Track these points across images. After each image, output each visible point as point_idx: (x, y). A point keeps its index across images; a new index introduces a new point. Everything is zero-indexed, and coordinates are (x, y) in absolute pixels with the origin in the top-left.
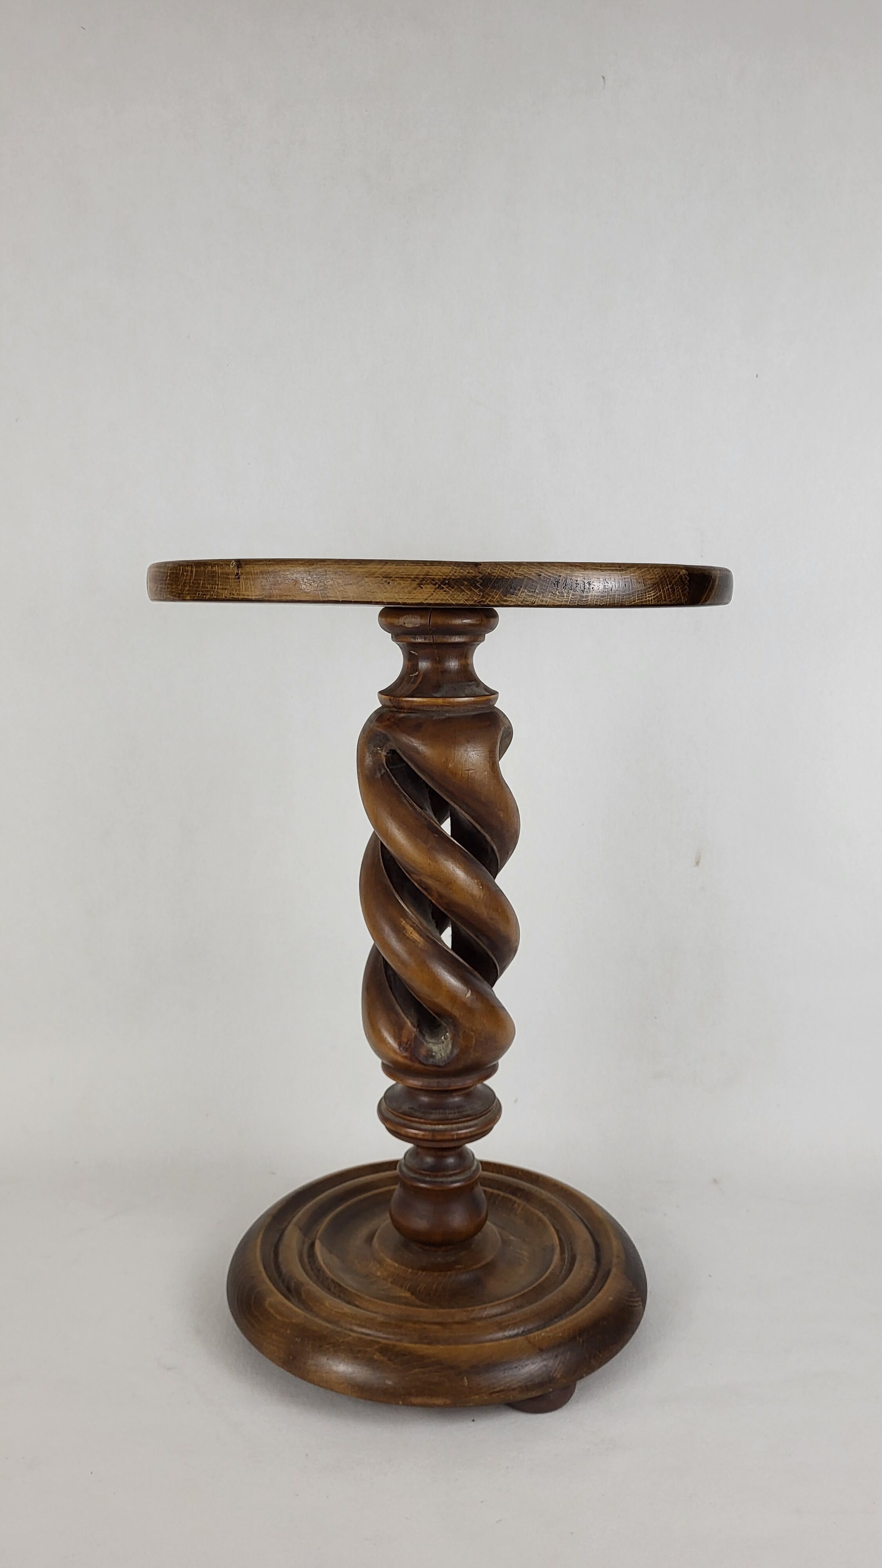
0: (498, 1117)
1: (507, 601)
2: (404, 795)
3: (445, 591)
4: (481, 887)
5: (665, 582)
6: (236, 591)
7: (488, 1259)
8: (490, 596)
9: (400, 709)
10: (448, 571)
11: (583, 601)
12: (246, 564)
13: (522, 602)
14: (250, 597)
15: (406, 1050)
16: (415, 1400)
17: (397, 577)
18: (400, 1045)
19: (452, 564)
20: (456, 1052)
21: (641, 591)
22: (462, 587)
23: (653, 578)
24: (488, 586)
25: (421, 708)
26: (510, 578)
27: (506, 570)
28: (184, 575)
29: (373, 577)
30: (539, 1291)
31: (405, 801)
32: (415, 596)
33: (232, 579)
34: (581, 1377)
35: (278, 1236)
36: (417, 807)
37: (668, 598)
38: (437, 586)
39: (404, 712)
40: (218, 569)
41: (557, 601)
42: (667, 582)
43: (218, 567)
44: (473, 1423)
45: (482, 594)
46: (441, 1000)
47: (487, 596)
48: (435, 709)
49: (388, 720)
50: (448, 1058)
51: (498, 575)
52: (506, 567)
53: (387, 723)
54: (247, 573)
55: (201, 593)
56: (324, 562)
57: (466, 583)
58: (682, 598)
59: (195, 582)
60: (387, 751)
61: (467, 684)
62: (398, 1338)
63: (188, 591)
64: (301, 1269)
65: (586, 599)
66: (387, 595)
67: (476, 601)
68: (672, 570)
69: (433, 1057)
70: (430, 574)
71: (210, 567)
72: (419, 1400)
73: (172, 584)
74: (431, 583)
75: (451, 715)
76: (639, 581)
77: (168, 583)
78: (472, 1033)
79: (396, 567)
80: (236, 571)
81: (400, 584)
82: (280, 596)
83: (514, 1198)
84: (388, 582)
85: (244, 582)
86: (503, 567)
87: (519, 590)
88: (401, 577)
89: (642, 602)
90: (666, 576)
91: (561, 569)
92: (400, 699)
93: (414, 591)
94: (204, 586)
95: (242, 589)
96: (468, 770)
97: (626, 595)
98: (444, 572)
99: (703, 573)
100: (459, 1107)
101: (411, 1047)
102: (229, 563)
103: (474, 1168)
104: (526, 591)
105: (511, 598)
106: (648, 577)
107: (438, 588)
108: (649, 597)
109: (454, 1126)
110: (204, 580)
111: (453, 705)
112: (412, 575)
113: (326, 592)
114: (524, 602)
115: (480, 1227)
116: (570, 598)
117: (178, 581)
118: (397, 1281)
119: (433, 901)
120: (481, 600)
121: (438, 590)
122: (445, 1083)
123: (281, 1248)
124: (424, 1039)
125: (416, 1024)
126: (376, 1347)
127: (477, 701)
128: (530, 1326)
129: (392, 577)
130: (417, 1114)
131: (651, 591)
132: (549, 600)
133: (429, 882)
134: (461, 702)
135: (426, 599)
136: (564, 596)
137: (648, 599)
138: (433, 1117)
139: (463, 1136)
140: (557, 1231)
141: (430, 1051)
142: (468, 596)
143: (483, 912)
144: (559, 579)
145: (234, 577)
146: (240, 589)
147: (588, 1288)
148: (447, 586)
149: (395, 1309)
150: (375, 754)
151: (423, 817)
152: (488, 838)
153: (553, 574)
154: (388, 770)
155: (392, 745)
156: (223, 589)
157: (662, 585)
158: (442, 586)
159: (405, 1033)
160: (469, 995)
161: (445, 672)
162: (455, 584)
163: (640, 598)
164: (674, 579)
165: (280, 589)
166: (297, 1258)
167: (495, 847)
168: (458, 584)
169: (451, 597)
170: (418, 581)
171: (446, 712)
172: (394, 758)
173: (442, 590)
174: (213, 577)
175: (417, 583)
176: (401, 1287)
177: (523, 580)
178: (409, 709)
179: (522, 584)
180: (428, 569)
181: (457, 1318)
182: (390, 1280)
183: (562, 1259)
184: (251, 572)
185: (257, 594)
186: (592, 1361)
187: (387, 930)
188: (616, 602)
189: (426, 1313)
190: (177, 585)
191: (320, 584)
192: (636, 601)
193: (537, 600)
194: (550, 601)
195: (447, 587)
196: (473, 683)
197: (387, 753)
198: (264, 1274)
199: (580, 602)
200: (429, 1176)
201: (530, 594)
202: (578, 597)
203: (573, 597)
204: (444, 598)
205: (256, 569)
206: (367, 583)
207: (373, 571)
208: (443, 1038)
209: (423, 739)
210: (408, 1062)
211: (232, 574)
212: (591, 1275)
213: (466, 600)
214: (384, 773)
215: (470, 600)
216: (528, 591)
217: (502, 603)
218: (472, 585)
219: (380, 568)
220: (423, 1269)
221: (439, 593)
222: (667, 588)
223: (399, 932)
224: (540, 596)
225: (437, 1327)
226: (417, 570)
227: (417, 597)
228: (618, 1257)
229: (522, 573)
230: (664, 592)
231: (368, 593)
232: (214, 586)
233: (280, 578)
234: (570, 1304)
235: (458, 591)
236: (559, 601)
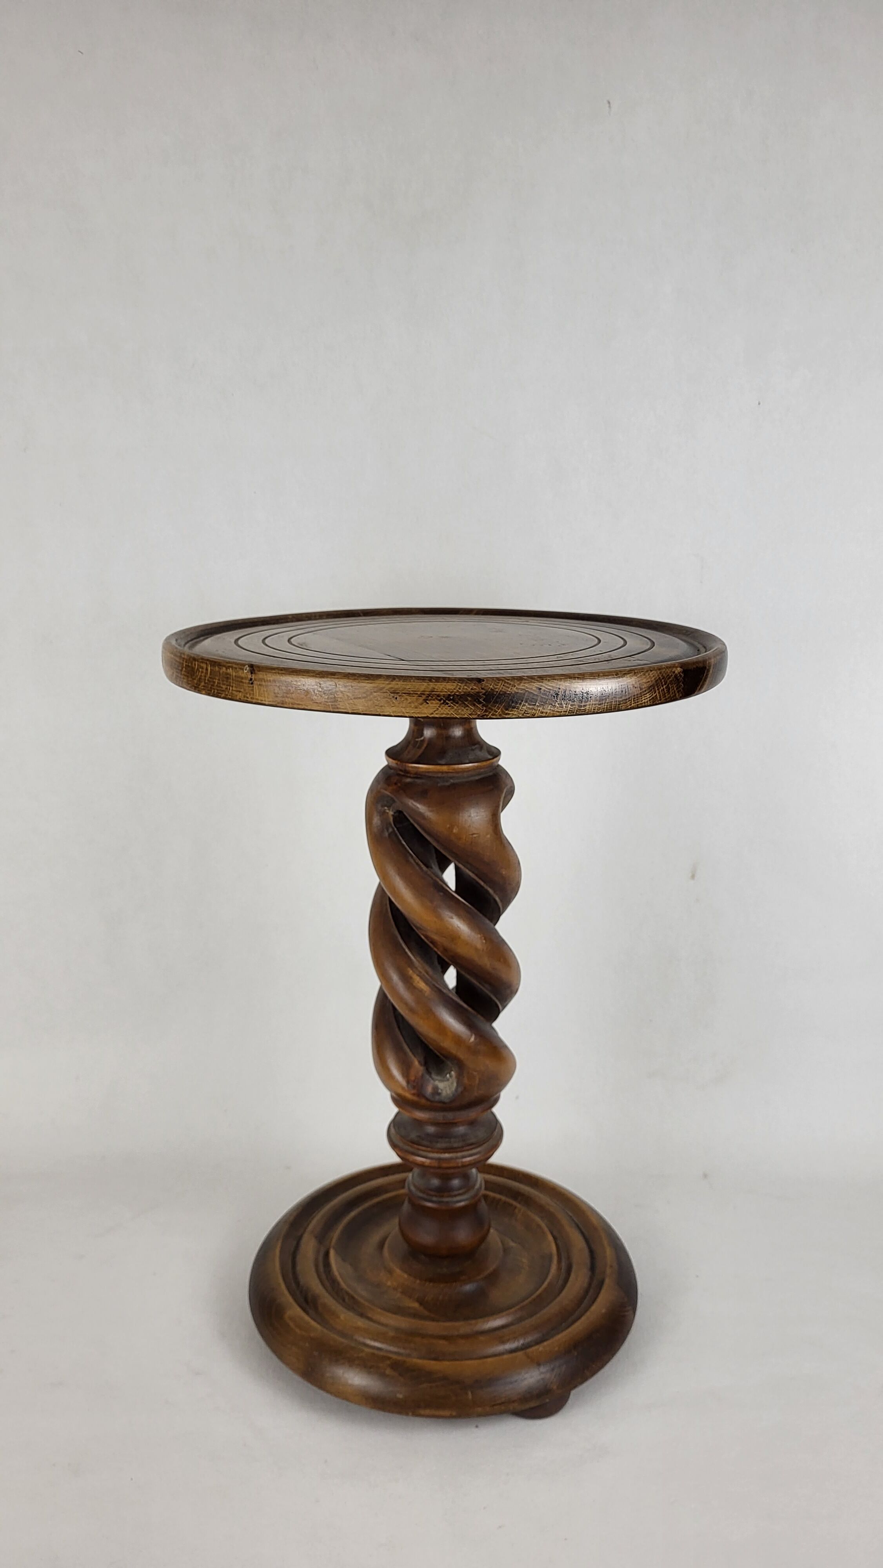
0: (500, 1142)
1: (509, 714)
2: (410, 854)
3: (449, 706)
4: (484, 941)
5: (660, 683)
6: (250, 695)
7: (491, 1269)
8: (492, 710)
9: (406, 773)
10: (452, 687)
11: (581, 710)
12: (259, 671)
13: (523, 715)
14: (264, 702)
15: (414, 1087)
16: (422, 1412)
17: (404, 693)
18: (408, 1082)
19: (456, 680)
20: (460, 1090)
21: (637, 695)
22: (466, 703)
23: (649, 682)
24: (491, 702)
25: (427, 774)
26: (512, 693)
27: (508, 686)
28: (199, 671)
29: (381, 692)
30: (540, 1302)
31: (412, 861)
32: (422, 711)
33: (246, 683)
34: (575, 1387)
35: (295, 1243)
36: (423, 866)
37: (664, 697)
38: (442, 701)
39: (410, 777)
40: (233, 672)
41: (557, 711)
42: (662, 683)
43: (232, 669)
44: (477, 1429)
45: (485, 708)
46: (447, 1044)
47: (490, 710)
48: (440, 775)
49: (396, 784)
50: (453, 1095)
51: (501, 691)
52: (508, 683)
53: (395, 787)
54: (261, 680)
55: (216, 691)
56: (334, 675)
57: (469, 699)
58: (677, 694)
59: (210, 680)
60: (394, 811)
61: (470, 748)
62: (408, 1351)
63: (204, 686)
64: (317, 1281)
65: (584, 708)
66: (394, 709)
67: (479, 715)
68: (667, 670)
69: (439, 1094)
70: (435, 690)
71: (224, 668)
72: (428, 1412)
73: (188, 676)
74: (437, 699)
75: (456, 781)
76: (635, 686)
77: (184, 674)
78: (475, 1073)
79: (403, 683)
80: (250, 676)
81: (407, 699)
82: (292, 704)
83: (514, 1203)
84: (395, 697)
85: (258, 688)
86: (505, 682)
87: (520, 704)
88: (408, 693)
89: (638, 705)
90: (661, 678)
91: (560, 682)
92: (407, 764)
93: (421, 706)
94: (219, 685)
95: (256, 694)
96: (473, 834)
97: (622, 701)
98: (449, 689)
99: (697, 667)
100: (463, 1137)
101: (417, 1086)
102: (243, 667)
103: (477, 1186)
104: (527, 704)
105: (512, 711)
106: (644, 681)
107: (443, 703)
108: (644, 699)
109: (459, 1154)
110: (219, 680)
111: (457, 772)
112: (418, 691)
113: (336, 704)
114: (525, 714)
115: (483, 1239)
116: (569, 708)
117: (194, 675)
118: (407, 1292)
119: (439, 953)
120: (484, 714)
121: (443, 705)
122: (450, 1116)
123: (299, 1258)
124: (431, 1077)
125: (423, 1062)
126: (388, 1362)
127: (481, 766)
128: (529, 1339)
129: (399, 693)
130: (425, 1143)
131: (646, 694)
132: (549, 711)
133: (435, 937)
134: (465, 768)
135: (432, 714)
136: (563, 707)
137: (644, 701)
138: (439, 1145)
139: (467, 1163)
140: (555, 1238)
141: (436, 1089)
142: (472, 710)
143: (486, 962)
144: (559, 692)
145: (248, 681)
146: (253, 694)
147: (583, 1298)
148: (451, 701)
149: (404, 1323)
150: (383, 814)
151: (428, 875)
152: (491, 891)
153: (552, 687)
154: (395, 829)
155: (398, 805)
156: (237, 691)
157: (658, 687)
158: (447, 701)
159: (413, 1073)
160: (472, 1039)
161: (448, 738)
162: (459, 700)
163: (636, 701)
164: (669, 678)
165: (292, 698)
166: (313, 1269)
167: (497, 899)
168: (461, 699)
169: (455, 712)
170: (424, 697)
171: (451, 778)
172: (401, 818)
173: (447, 706)
174: (227, 678)
175: (423, 698)
176: (410, 1297)
177: (524, 694)
178: (416, 774)
179: (523, 698)
180: (434, 686)
181: (462, 1331)
182: (400, 1290)
183: (559, 1268)
184: (264, 679)
185: (269, 700)
186: (586, 1371)
187: (395, 977)
188: (613, 708)
189: (432, 1327)
190: (193, 679)
191: (331, 696)
192: (633, 705)
193: (537, 712)
194: (550, 713)
195: (451, 703)
196: (476, 746)
197: (395, 813)
198: (283, 1286)
199: (578, 711)
200: (436, 1196)
201: (531, 707)
202: (577, 707)
203: (572, 707)
204: (449, 712)
205: (269, 677)
206: (375, 697)
207: (381, 687)
208: (448, 1076)
209: (428, 805)
210: (415, 1098)
211: (246, 678)
212: (585, 1285)
213: (470, 715)
214: (392, 832)
215: (473, 714)
216: (529, 704)
217: (504, 716)
218: (475, 701)
219: (388, 684)
220: (431, 1280)
221: (444, 708)
222: (662, 688)
223: (407, 980)
224: (541, 709)
225: (442, 1342)
226: (423, 686)
227: (423, 712)
228: (611, 1266)
229: (523, 688)
230: (659, 693)
231: (376, 707)
232: (228, 687)
233: (292, 687)
234: (567, 1317)
235: (462, 707)
236: (558, 712)
